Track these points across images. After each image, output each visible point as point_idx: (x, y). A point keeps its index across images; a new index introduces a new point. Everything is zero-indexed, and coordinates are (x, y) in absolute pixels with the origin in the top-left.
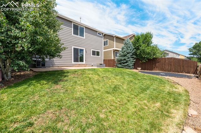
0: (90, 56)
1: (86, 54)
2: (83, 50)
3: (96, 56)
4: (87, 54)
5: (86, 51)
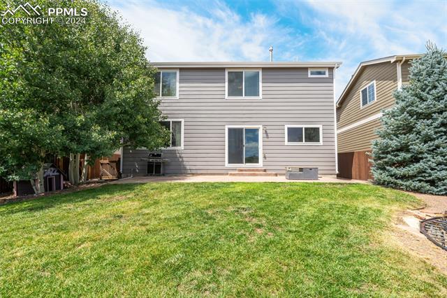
0: (282, 143)
1: (266, 139)
2: (256, 131)
3: (304, 143)
4: (270, 139)
5: (266, 133)
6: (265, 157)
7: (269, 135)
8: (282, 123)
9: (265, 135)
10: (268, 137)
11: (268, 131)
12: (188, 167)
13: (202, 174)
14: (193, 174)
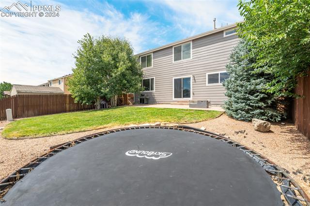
0: (204, 85)
2: (189, 79)
3: (219, 83)
4: (197, 83)
5: (195, 79)
6: (194, 94)
7: (196, 81)
8: (205, 72)
9: (194, 81)
10: (195, 82)
11: (195, 78)
12: (157, 100)
13: (162, 104)
14: (159, 104)
